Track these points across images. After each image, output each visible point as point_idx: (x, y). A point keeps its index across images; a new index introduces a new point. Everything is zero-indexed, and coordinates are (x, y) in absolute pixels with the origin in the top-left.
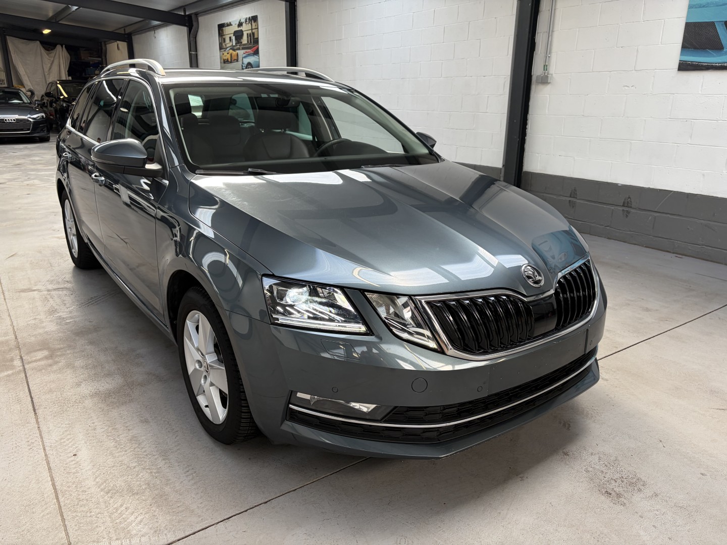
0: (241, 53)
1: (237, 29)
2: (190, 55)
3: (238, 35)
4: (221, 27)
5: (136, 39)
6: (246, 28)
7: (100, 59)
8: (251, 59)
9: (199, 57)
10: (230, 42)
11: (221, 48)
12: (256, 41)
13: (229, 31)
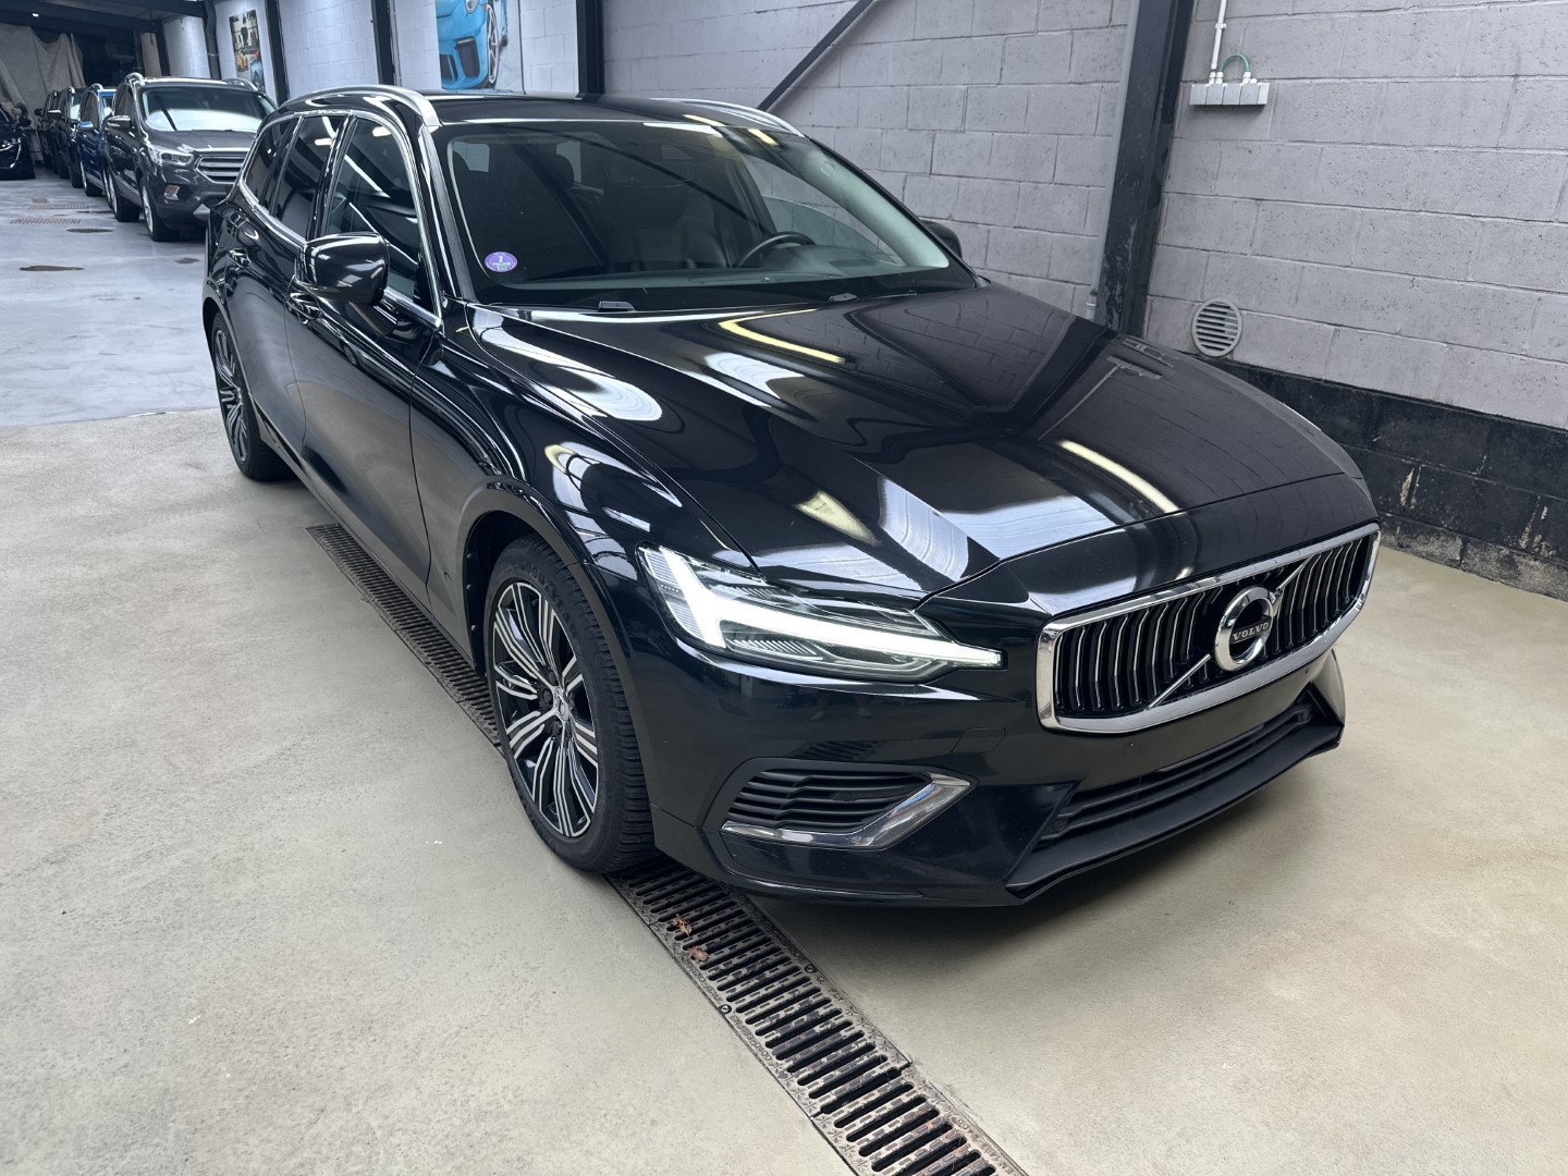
0: (249, 56)
1: (243, 26)
2: (209, 57)
3: (244, 31)
4: (233, 20)
5: (167, 27)
6: (248, 25)
7: (132, 57)
8: (256, 67)
9: (221, 60)
10: (240, 45)
11: (235, 50)
12: (257, 43)
13: (239, 25)
